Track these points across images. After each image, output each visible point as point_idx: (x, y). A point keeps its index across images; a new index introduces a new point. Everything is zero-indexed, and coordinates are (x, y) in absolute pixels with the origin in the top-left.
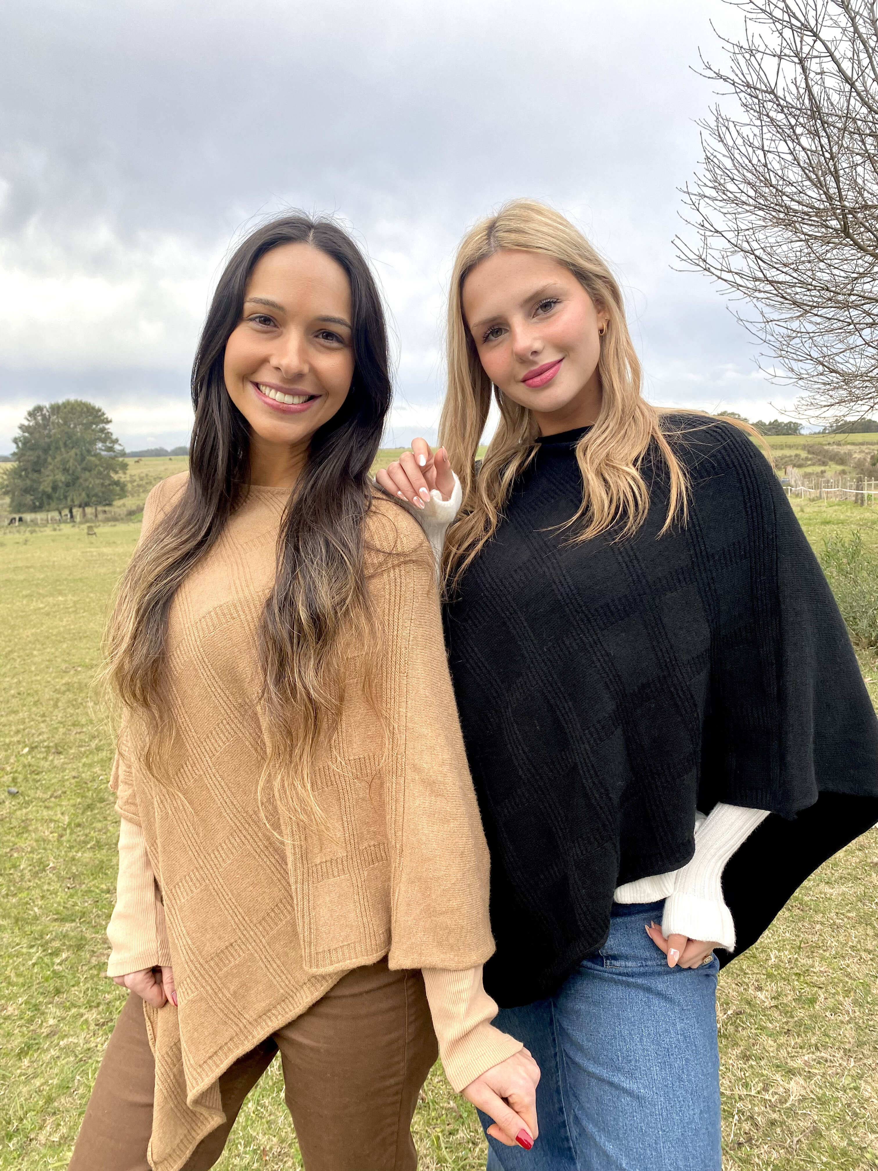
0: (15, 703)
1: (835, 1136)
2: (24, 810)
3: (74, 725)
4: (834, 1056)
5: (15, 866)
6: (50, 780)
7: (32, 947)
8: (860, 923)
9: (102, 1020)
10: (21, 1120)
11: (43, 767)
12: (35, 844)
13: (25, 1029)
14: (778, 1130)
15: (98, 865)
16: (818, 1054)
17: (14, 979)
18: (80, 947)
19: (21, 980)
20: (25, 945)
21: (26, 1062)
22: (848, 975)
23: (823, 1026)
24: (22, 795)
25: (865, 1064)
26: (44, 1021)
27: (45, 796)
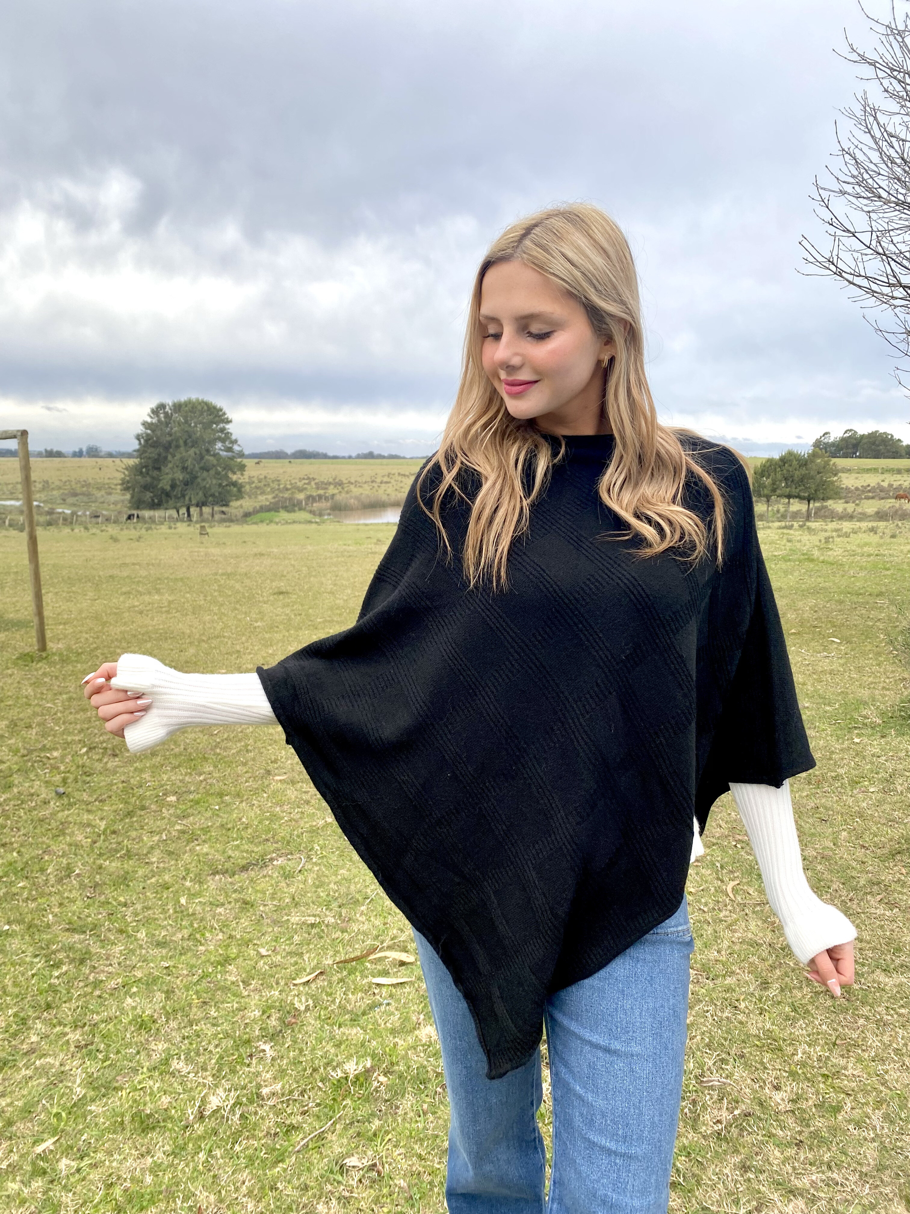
2: (66, 812)
4: (847, 1179)
5: (42, 870)
6: (99, 783)
7: (36, 956)
9: (83, 1042)
11: (96, 769)
12: (67, 848)
13: (6, 1043)
15: (123, 876)
16: (830, 1174)
17: (10, 989)
18: (82, 961)
19: (17, 991)
20: (30, 954)
22: (884, 1083)
23: (842, 1141)
24: (67, 796)
25: (881, 1193)
26: (28, 1037)
27: (90, 799)
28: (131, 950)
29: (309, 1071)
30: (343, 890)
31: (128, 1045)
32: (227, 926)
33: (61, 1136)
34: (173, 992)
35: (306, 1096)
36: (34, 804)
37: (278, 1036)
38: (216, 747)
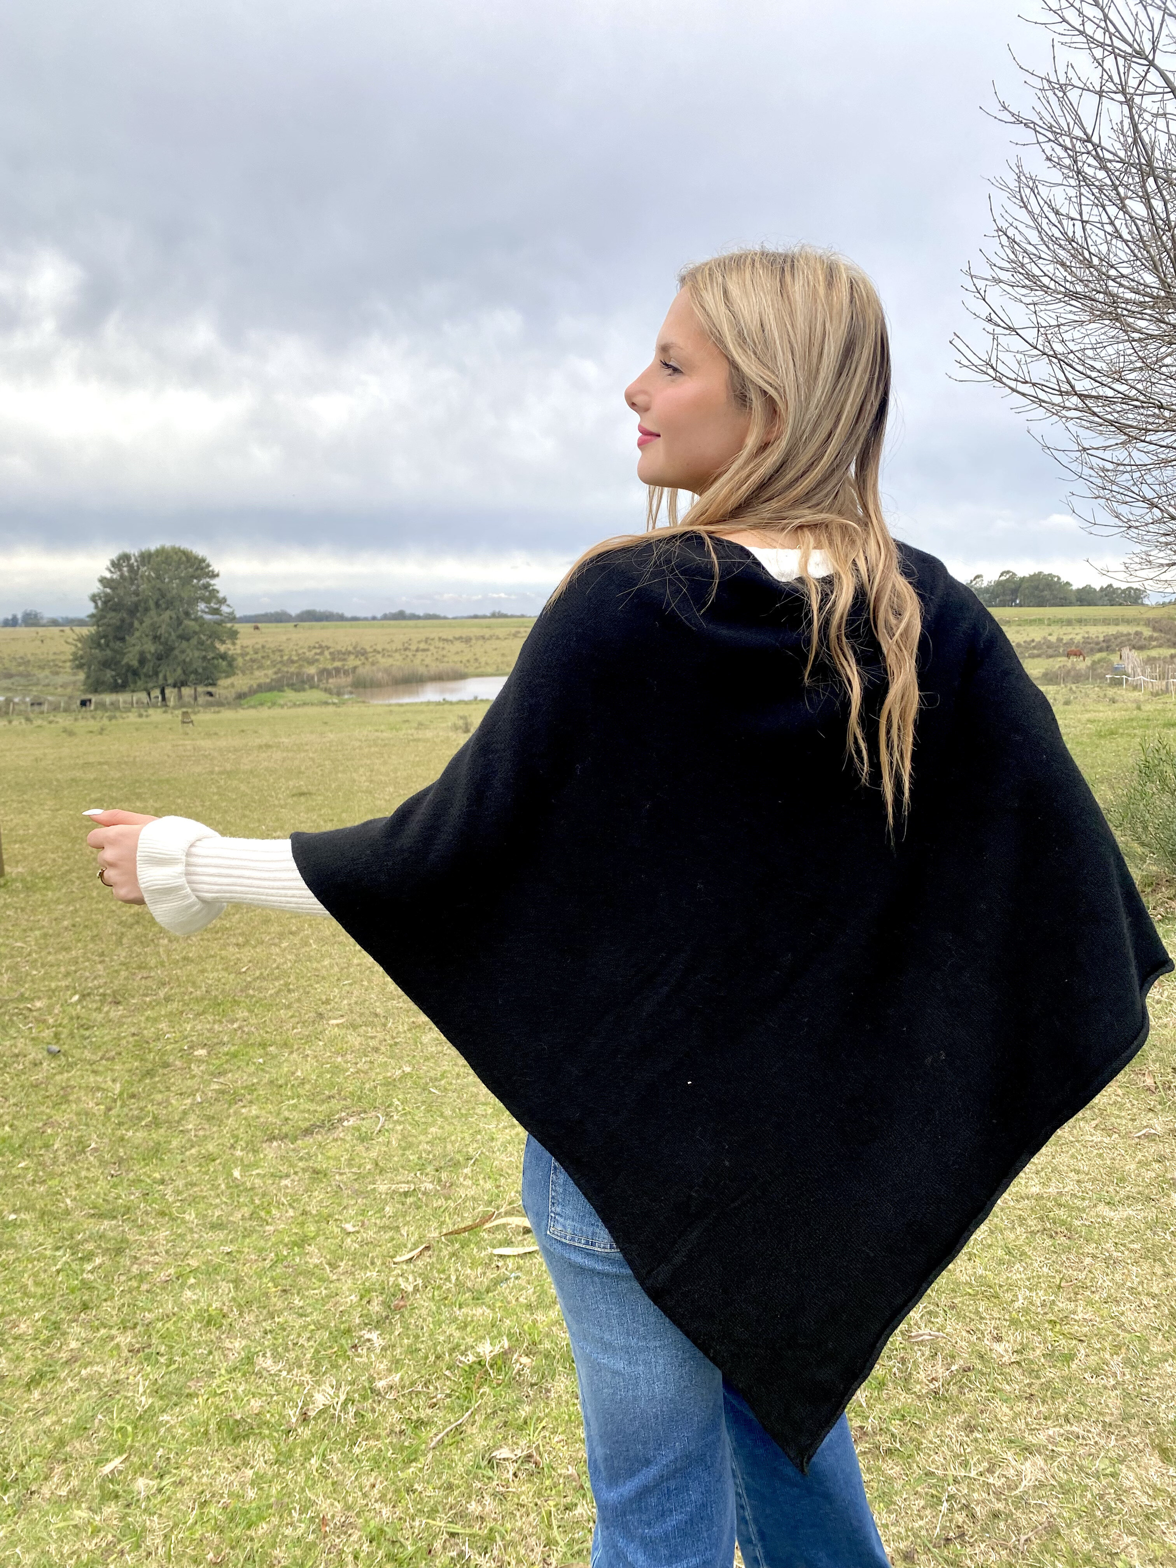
0: (68, 937)
1: (1078, 1537)
2: (66, 1075)
3: (140, 967)
4: (1089, 1431)
5: (47, 1146)
6: (102, 1037)
7: (58, 1248)
8: (1146, 1258)
9: (137, 1346)
10: (23, 1467)
11: (95, 1020)
12: (75, 1118)
13: (39, 1351)
14: (1002, 1525)
15: (153, 1148)
16: (1068, 1427)
17: (32, 1288)
18: (119, 1251)
19: (40, 1291)
20: (50, 1246)
21: (36, 1394)
22: (1121, 1326)
23: (1079, 1391)
24: (64, 1055)
25: (1130, 1444)
26: (65, 1343)
27: (94, 1058)
28: (180, 1235)
29: (432, 1358)
30: (438, 1151)
31: (198, 1344)
32: (298, 1201)
33: (130, 1455)
34: (242, 1281)
35: (431, 1387)
36: (21, 1067)
37: (384, 1323)
38: (248, 986)
